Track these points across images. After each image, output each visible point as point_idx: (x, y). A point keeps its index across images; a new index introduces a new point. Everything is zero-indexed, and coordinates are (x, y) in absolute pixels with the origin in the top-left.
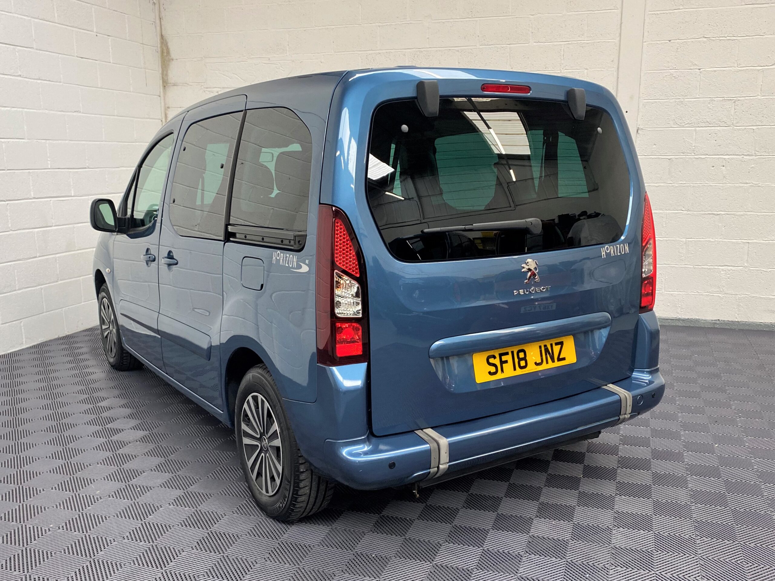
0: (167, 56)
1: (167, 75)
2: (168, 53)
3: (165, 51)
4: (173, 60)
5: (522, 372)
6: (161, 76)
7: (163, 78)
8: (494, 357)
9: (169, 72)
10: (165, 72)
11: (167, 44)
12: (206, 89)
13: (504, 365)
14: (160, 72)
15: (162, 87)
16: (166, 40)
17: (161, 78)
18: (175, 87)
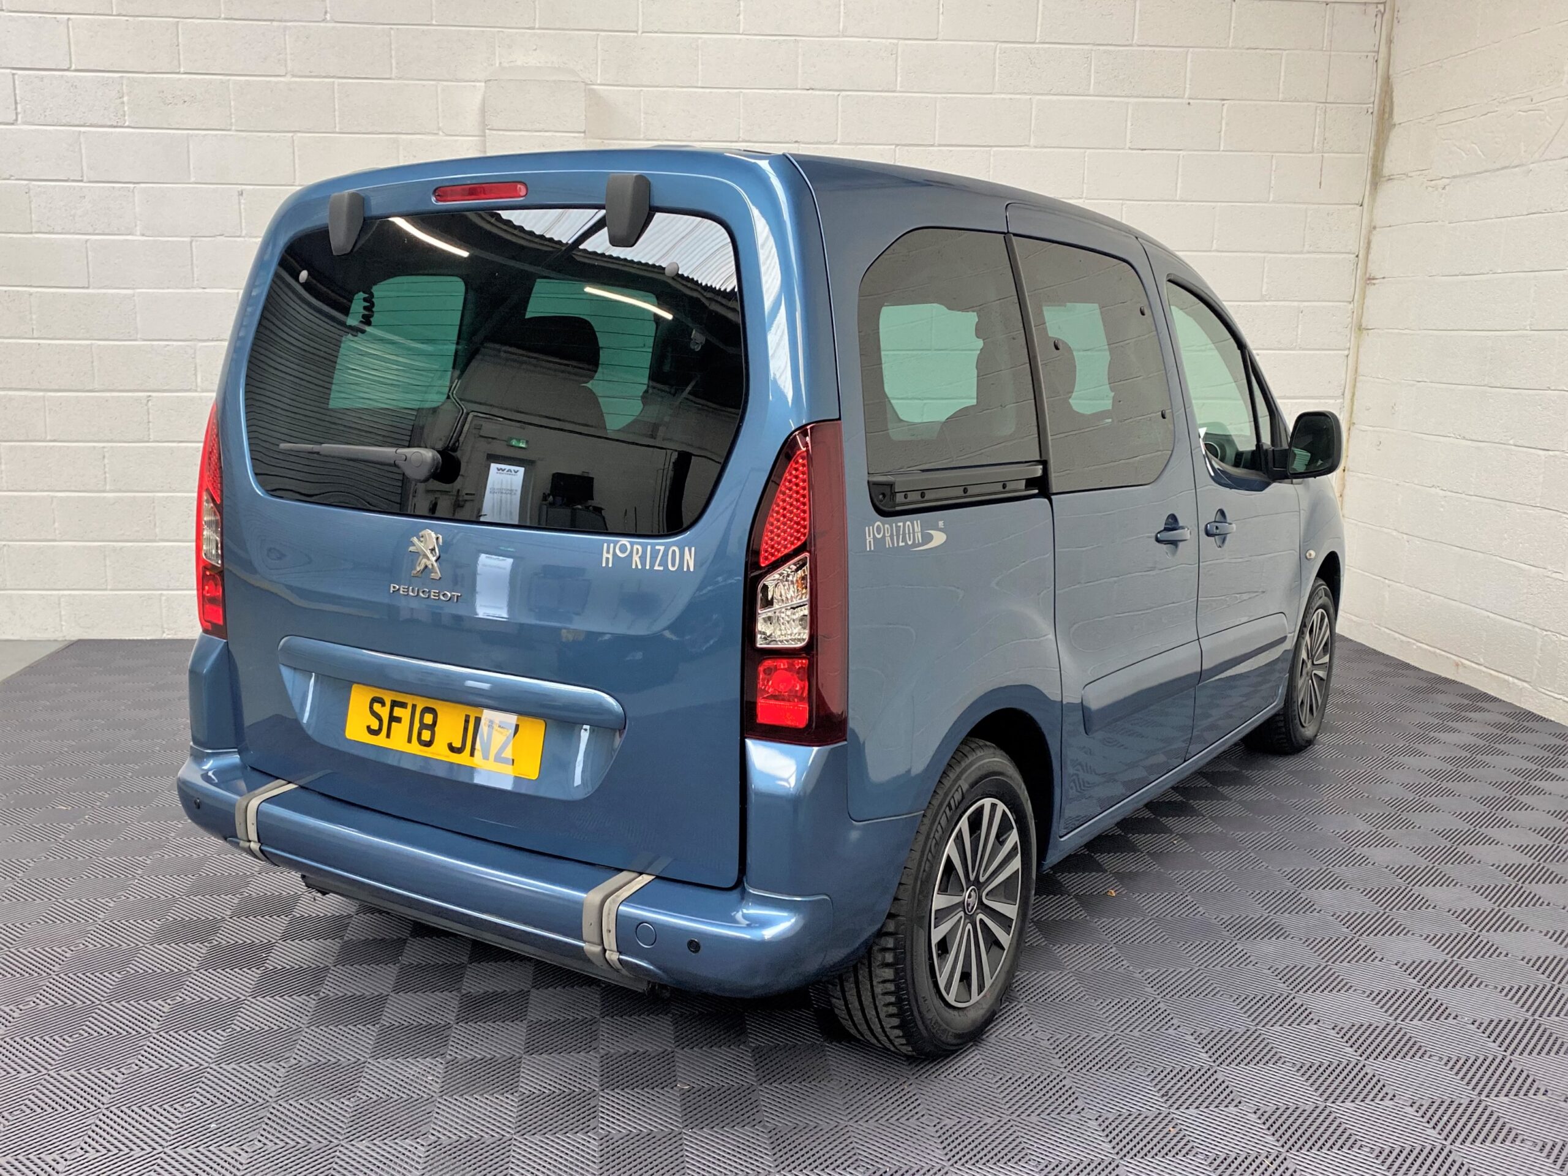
5: (421, 751)
8: (383, 704)
13: (394, 724)
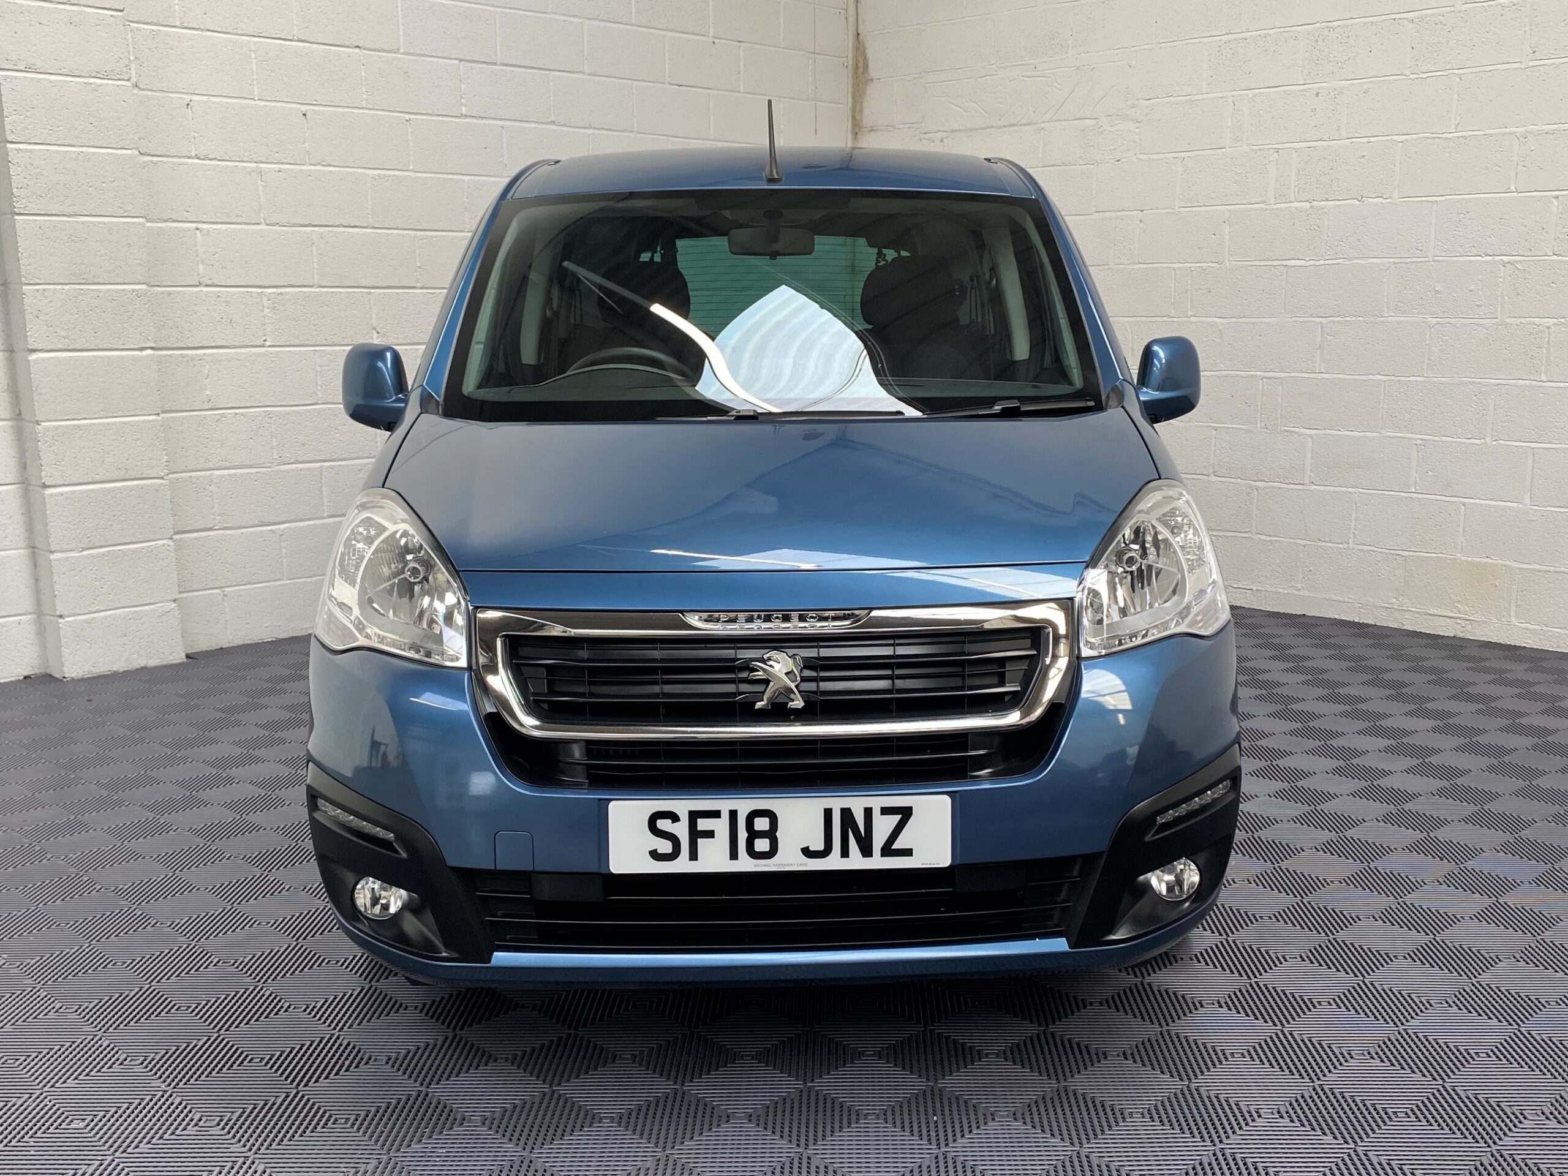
0: (863, 73)
1: (861, 111)
2: (866, 67)
3: (861, 64)
4: (872, 80)
6: (850, 114)
7: (854, 117)
9: (865, 104)
10: (858, 106)
11: (865, 50)
12: (924, 136)
14: (850, 105)
15: (850, 136)
16: (863, 43)
17: (850, 118)
18: (874, 134)
